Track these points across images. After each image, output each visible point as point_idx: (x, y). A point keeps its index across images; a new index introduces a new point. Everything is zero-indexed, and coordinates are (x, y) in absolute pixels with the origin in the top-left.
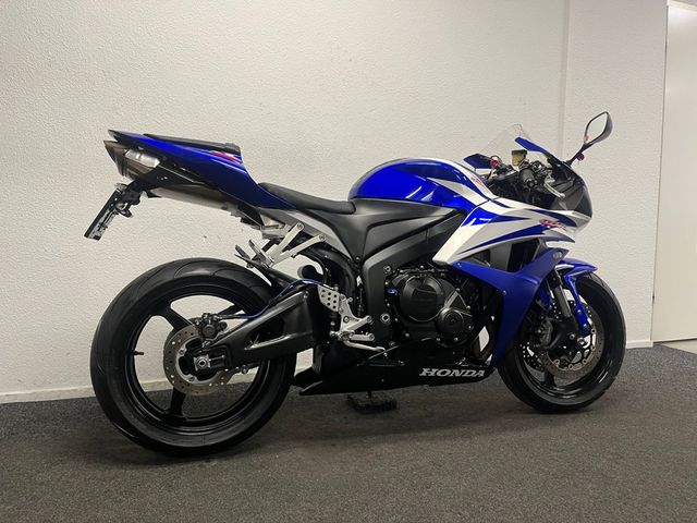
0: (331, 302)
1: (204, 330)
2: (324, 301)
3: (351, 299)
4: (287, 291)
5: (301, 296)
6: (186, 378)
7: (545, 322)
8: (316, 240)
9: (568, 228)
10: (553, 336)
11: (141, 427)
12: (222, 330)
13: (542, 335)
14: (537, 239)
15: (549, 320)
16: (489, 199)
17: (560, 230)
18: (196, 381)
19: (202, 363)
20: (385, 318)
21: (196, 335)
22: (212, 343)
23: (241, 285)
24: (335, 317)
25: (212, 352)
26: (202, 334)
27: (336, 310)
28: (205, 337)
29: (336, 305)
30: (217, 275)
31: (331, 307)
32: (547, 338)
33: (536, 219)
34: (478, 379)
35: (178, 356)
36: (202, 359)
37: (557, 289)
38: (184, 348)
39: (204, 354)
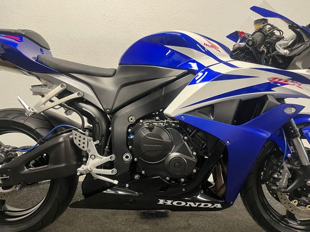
0: (81, 143)
2: (76, 142)
3: (98, 142)
7: (283, 168)
8: (74, 96)
9: (303, 85)
10: (290, 181)
13: (279, 179)
14: (266, 96)
15: (286, 166)
16: (220, 61)
17: (293, 87)
20: (127, 158)
24: (84, 154)
27: (85, 149)
29: (85, 145)
31: (81, 147)
32: (284, 182)
33: (264, 77)
34: (216, 209)
37: (295, 141)
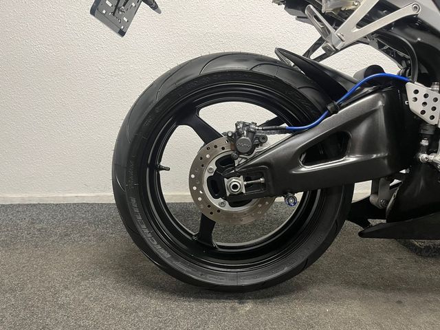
0: (428, 109)
1: (238, 143)
2: (416, 107)
4: (354, 93)
5: (374, 102)
6: (216, 202)
8: (406, 12)
11: (165, 255)
12: (261, 144)
18: (227, 208)
19: (235, 187)
21: (228, 151)
22: (246, 162)
23: (289, 86)
24: (430, 132)
25: (248, 174)
26: (235, 149)
28: (239, 153)
29: (437, 114)
30: (255, 70)
31: (426, 117)
35: (207, 175)
36: (234, 181)
38: (213, 166)
39: (237, 175)
